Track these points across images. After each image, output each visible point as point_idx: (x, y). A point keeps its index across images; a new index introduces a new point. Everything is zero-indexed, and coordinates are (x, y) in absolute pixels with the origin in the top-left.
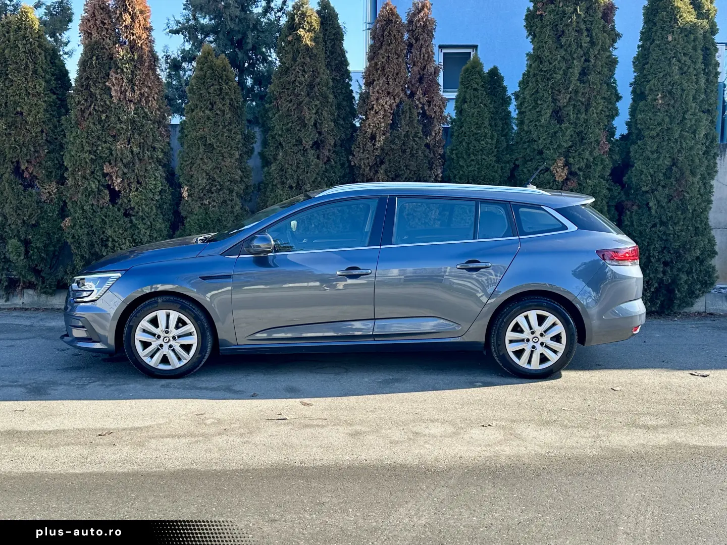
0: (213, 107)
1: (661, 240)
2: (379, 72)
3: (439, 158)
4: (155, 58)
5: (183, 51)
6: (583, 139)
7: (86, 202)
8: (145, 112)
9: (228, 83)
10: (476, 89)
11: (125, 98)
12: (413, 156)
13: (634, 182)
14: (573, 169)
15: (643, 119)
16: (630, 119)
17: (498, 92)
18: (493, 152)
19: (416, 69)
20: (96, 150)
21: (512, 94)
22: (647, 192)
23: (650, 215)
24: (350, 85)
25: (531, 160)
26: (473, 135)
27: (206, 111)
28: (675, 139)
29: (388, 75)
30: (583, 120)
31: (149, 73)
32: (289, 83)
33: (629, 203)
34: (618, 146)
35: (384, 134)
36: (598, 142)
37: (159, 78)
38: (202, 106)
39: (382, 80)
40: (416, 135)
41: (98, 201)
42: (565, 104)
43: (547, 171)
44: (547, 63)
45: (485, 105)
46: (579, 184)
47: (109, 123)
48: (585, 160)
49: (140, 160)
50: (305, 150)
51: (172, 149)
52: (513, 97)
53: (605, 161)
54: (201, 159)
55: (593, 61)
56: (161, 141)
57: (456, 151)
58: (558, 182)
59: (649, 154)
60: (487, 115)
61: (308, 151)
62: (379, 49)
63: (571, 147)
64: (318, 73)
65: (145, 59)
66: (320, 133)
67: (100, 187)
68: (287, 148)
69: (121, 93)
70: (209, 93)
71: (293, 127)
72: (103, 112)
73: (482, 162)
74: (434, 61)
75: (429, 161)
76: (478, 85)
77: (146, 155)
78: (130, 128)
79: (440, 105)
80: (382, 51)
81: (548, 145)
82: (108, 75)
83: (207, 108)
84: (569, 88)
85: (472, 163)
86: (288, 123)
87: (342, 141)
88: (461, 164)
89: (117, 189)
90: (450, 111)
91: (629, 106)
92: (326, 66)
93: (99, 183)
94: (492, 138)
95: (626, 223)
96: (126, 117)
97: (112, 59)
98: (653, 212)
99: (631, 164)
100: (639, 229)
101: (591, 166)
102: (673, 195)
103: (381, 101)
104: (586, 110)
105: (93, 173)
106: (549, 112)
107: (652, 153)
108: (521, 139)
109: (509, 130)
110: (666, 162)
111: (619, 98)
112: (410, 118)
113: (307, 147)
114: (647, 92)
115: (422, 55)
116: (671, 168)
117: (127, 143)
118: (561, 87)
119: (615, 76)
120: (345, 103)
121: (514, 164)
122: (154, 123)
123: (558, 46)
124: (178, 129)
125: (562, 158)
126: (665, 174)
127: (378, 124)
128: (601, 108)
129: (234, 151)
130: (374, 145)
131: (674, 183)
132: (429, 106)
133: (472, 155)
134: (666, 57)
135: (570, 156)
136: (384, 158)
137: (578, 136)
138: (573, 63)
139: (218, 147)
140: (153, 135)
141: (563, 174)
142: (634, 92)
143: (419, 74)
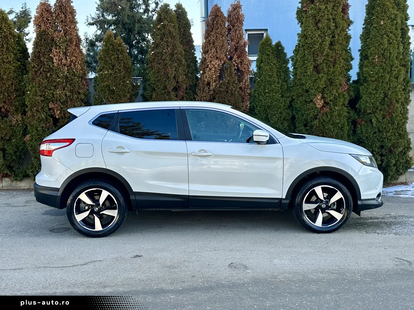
0: (113, 67)
1: (379, 141)
2: (211, 45)
3: (248, 96)
4: (79, 40)
5: (96, 36)
6: (332, 83)
7: (39, 125)
8: (73, 71)
9: (122, 53)
10: (268, 55)
11: (61, 63)
12: (232, 94)
13: (363, 108)
14: (327, 101)
15: (367, 71)
16: (360, 71)
17: (281, 56)
18: (279, 92)
19: (233, 43)
20: (45, 94)
21: (289, 58)
22: (370, 113)
23: (373, 127)
24: (195, 54)
25: (302, 96)
26: (267, 82)
27: (110, 70)
28: (386, 82)
29: (217, 47)
30: (332, 71)
31: (75, 49)
32: (159, 53)
33: (360, 120)
34: (352, 87)
35: (215, 82)
36: (341, 84)
37: (81, 52)
38: (107, 67)
39: (214, 50)
40: (234, 82)
41: (46, 125)
42: (322, 62)
43: (311, 102)
44: (310, 39)
45: (274, 64)
46: (330, 109)
47: (52, 78)
48: (334, 96)
49: (71, 100)
50: (169, 92)
51: (90, 93)
52: (290, 59)
53: (345, 96)
54: (107, 99)
55: (337, 37)
56: (83, 88)
57: (257, 92)
58: (318, 108)
59: (371, 91)
60: (275, 70)
61: (171, 92)
62: (211, 32)
63: (325, 88)
64: (176, 47)
65: (73, 41)
66: (177, 82)
67: (47, 116)
68: (158, 91)
69: (59, 61)
70: (111, 60)
71: (161, 79)
72: (48, 72)
73: (273, 97)
74: (244, 39)
75: (242, 97)
76: (269, 52)
77: (74, 97)
78: (64, 81)
79: (247, 64)
80: (212, 33)
81: (312, 87)
82: (51, 50)
83: (110, 68)
84: (323, 53)
85: (267, 98)
86: (158, 77)
87: (191, 86)
88: (261, 99)
89: (57, 117)
90: (253, 67)
91: (358, 63)
92: (180, 42)
93: (46, 114)
94: (278, 83)
95: (358, 132)
96: (62, 75)
97: (53, 40)
98: (374, 125)
99: (360, 97)
100: (366, 135)
101: (337, 99)
102: (386, 115)
103: (213, 62)
104: (334, 66)
105: (43, 108)
106: (312, 67)
107: (373, 90)
108: (296, 84)
109: (288, 78)
110: (381, 96)
111: (352, 59)
112: (230, 72)
113: (169, 90)
114: (369, 55)
115: (237, 35)
116: (384, 99)
117: (63, 90)
118: (318, 53)
119: (350, 46)
120: (192, 64)
121: (292, 98)
122: (79, 78)
123: (316, 29)
124: (93, 81)
125: (320, 94)
126: (380, 103)
127: (211, 76)
128: (342, 65)
129: (127, 94)
130: (209, 88)
131: (386, 108)
132: (241, 65)
133: (267, 93)
134: (380, 34)
135: (325, 93)
136: (215, 96)
137: (329, 81)
138: (325, 38)
139: (117, 91)
140: (78, 85)
141: (320, 103)
142: (361, 55)
143: (235, 46)
